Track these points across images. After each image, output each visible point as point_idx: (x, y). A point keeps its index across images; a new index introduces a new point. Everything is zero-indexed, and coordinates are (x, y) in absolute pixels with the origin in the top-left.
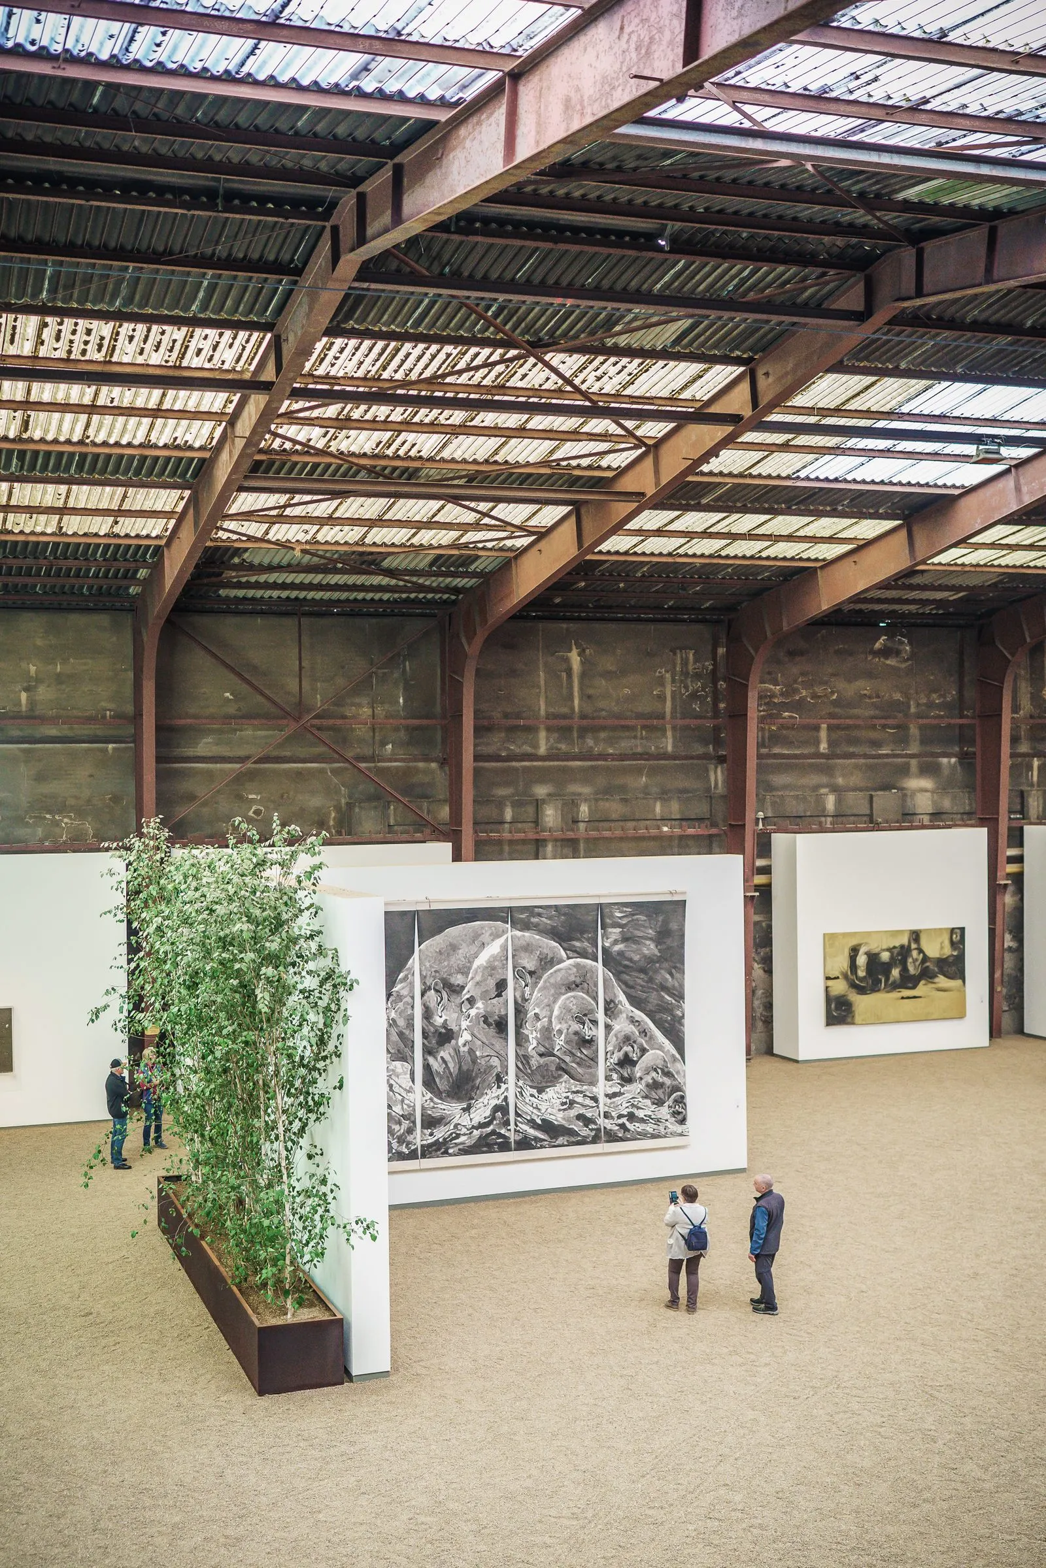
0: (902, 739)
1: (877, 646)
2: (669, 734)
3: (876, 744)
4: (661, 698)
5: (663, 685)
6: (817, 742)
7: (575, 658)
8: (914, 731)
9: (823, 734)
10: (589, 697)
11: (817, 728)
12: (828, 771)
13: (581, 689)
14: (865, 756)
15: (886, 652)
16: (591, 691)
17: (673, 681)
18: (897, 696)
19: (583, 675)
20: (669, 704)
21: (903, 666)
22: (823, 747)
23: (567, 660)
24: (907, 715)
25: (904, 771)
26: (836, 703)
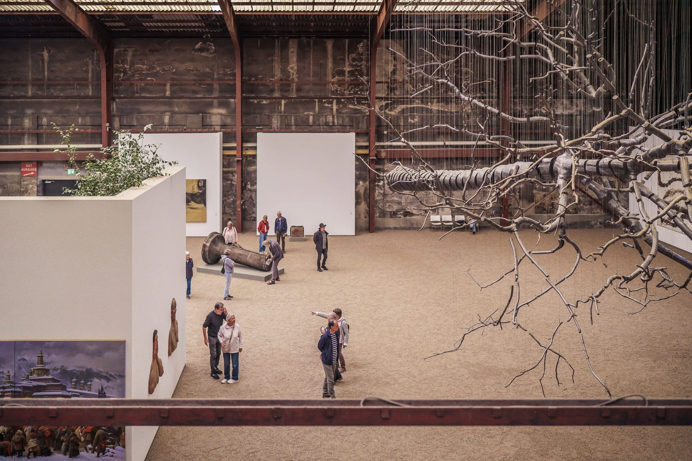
0: (210, 89)
1: (197, 47)
2: (90, 87)
3: (195, 92)
4: (87, 71)
5: (87, 65)
6: (165, 91)
7: (46, 54)
8: (216, 86)
9: (168, 87)
10: (52, 71)
11: (165, 85)
12: (170, 104)
13: (48, 67)
14: (189, 98)
15: (201, 50)
16: (53, 69)
17: (93, 64)
18: (208, 70)
19: (49, 62)
20: (90, 75)
21: (211, 56)
22: (168, 93)
23: (42, 55)
24: (213, 79)
25: (211, 105)
26: (174, 73)
